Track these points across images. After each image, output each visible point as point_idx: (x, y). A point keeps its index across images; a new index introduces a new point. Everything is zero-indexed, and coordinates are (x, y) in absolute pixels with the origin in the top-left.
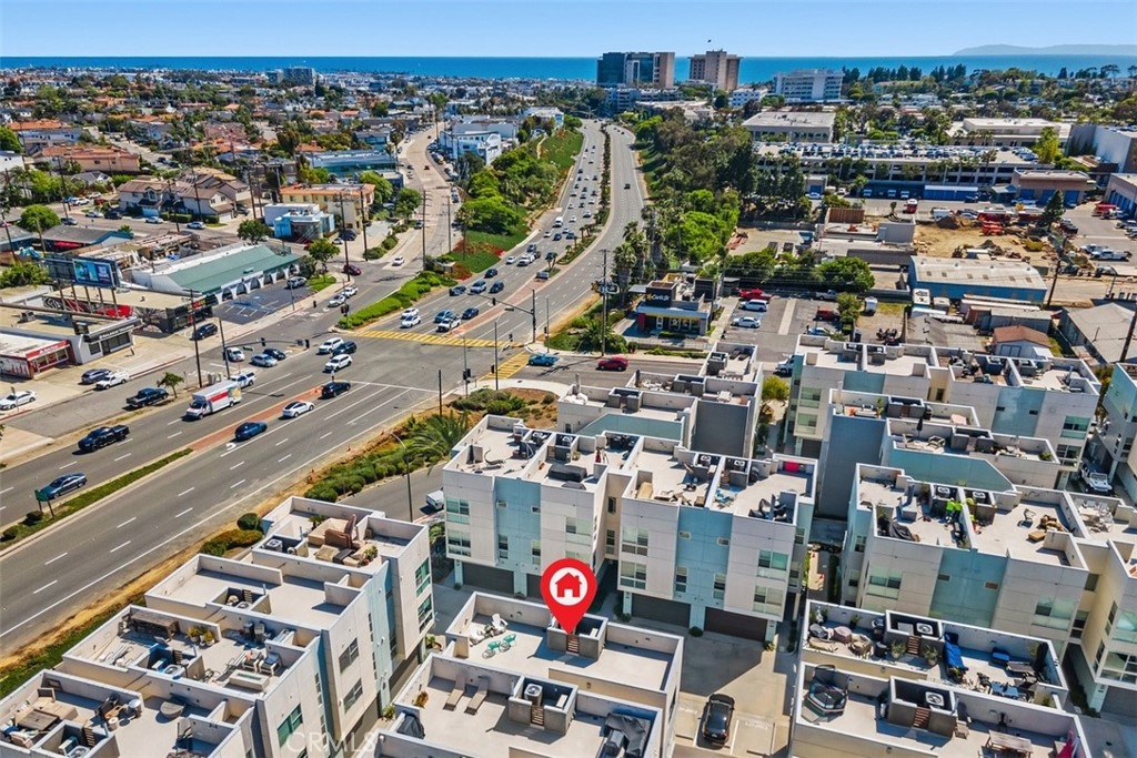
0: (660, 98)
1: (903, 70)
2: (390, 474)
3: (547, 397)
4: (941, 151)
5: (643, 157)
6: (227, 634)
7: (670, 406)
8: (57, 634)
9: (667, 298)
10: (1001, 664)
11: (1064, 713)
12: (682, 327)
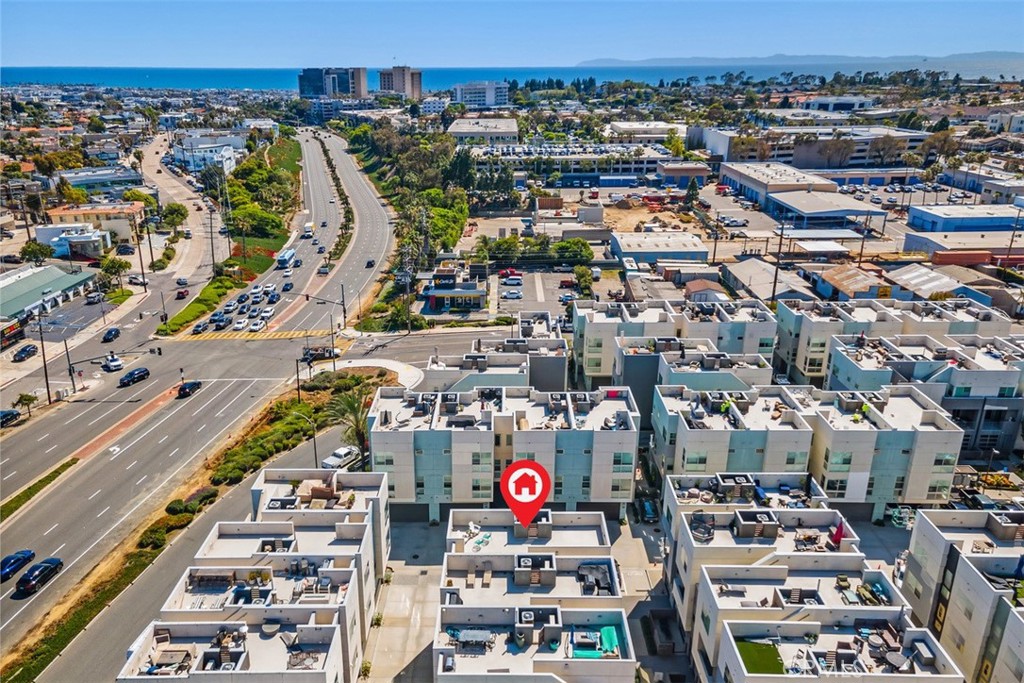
0: (361, 107)
1: (550, 81)
2: (278, 450)
3: (381, 372)
4: (603, 148)
5: (360, 161)
6: (277, 573)
7: (508, 363)
8: (42, 629)
9: (452, 281)
10: (786, 493)
11: (830, 510)
12: (466, 304)
